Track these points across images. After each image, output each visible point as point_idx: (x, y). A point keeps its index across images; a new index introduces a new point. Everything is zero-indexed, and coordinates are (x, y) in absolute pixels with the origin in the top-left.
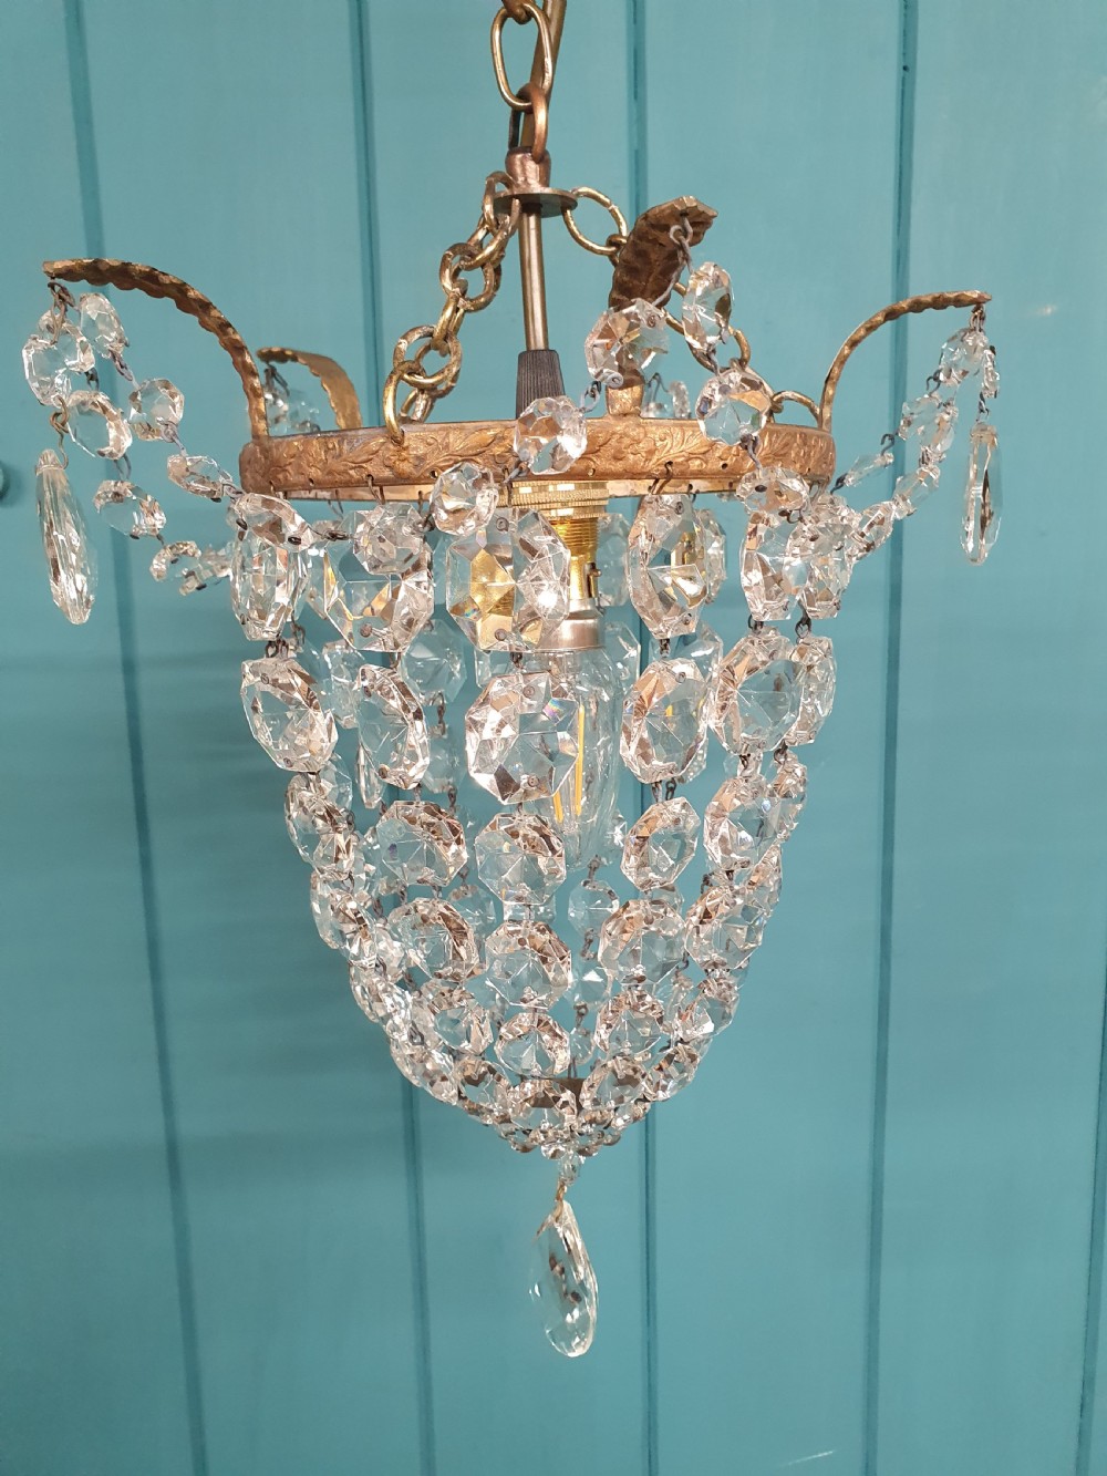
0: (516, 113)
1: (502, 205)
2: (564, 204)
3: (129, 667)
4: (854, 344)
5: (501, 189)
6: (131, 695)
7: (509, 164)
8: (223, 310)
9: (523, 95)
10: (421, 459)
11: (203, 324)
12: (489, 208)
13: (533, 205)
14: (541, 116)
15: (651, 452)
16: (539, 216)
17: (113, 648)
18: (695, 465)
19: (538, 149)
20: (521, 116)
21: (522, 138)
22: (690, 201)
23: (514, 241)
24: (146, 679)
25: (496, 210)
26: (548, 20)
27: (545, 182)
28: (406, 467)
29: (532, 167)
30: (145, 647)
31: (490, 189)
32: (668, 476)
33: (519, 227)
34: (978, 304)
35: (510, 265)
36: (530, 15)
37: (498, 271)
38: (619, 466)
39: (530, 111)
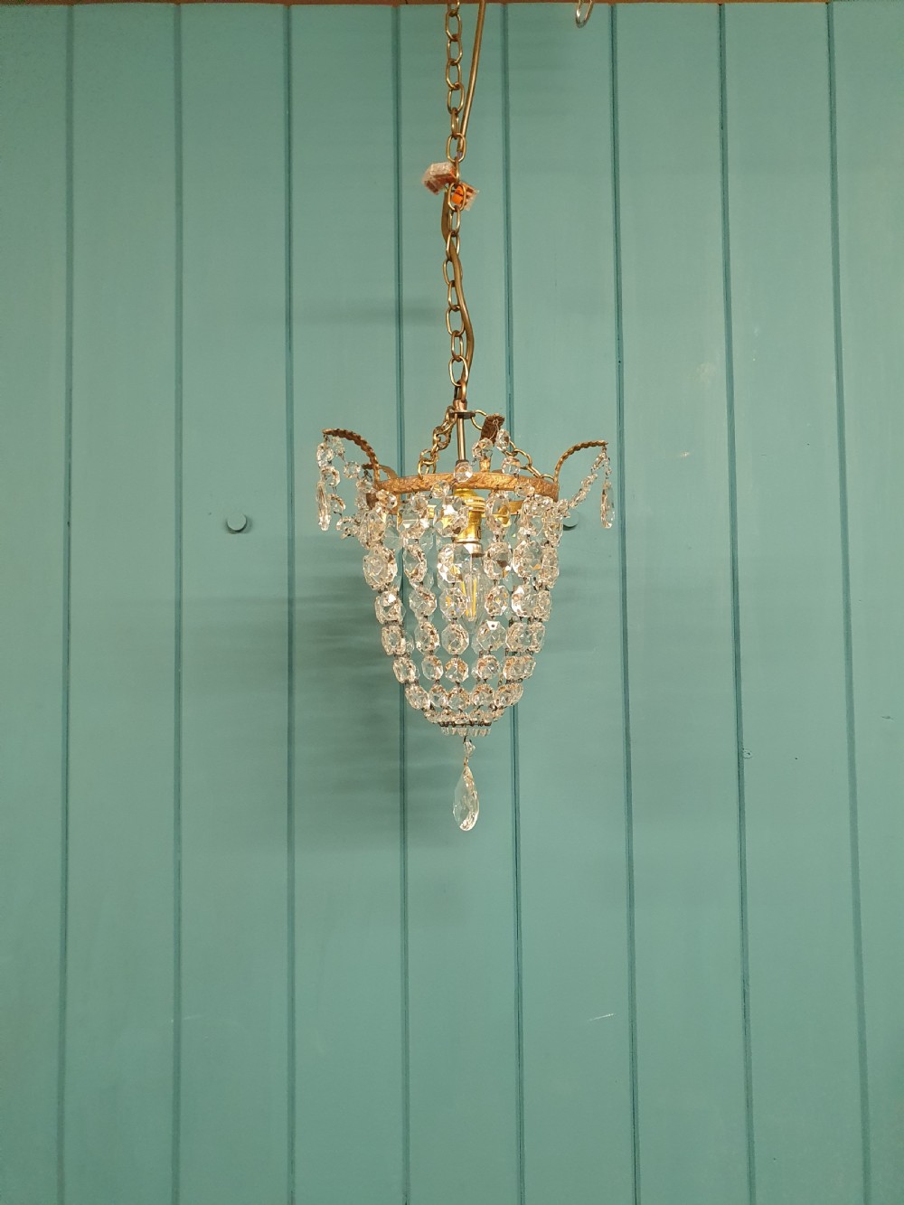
0: (456, 388)
1: (452, 416)
2: (471, 415)
3: (291, 602)
4: (564, 458)
5: (452, 411)
6: (291, 614)
7: (454, 403)
8: (370, 444)
9: (458, 383)
10: (427, 483)
11: (362, 448)
12: (447, 416)
13: (461, 416)
14: (464, 389)
15: (492, 482)
16: (463, 419)
17: (285, 594)
18: (505, 486)
19: (463, 399)
20: (458, 388)
21: (458, 395)
22: (497, 414)
23: (455, 426)
24: (298, 607)
25: (450, 417)
26: (467, 361)
27: (465, 408)
28: (423, 486)
29: (461, 404)
30: (298, 593)
31: (448, 411)
32: (498, 489)
33: (457, 422)
34: (603, 444)
35: (454, 434)
36: (461, 360)
37: (450, 436)
38: (483, 486)
39: (461, 387)
